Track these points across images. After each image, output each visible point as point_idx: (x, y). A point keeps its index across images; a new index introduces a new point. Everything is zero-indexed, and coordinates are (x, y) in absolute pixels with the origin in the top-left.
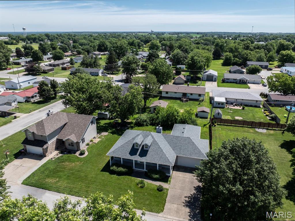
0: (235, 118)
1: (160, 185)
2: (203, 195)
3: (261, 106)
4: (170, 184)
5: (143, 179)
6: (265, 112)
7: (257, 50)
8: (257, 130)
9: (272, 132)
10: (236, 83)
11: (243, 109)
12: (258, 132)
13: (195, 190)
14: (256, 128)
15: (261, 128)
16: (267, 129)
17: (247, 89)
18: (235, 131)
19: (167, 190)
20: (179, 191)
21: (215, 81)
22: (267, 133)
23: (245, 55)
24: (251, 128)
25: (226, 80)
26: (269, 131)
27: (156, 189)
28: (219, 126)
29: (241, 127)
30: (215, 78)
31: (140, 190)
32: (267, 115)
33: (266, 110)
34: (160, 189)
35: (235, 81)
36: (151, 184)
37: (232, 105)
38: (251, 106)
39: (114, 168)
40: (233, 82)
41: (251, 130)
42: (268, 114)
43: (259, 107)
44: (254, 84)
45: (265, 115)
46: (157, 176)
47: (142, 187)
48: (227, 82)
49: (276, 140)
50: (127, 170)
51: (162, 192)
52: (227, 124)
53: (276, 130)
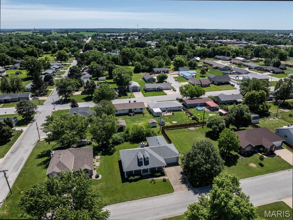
0: (172, 123)
1: (164, 179)
2: (187, 176)
3: (182, 110)
4: (167, 176)
5: (152, 178)
6: (187, 114)
7: (157, 57)
8: (189, 128)
9: (197, 128)
10: (155, 91)
11: (173, 114)
12: (190, 130)
13: (181, 174)
14: (188, 127)
15: (191, 127)
16: (194, 127)
17: (165, 96)
18: (178, 132)
19: (168, 179)
20: (174, 178)
21: (139, 91)
22: (195, 129)
23: (150, 63)
24: (185, 128)
25: (147, 89)
26: (195, 128)
27: (162, 181)
28: (167, 131)
29: (179, 128)
30: (139, 89)
31: (154, 185)
32: (189, 117)
33: (187, 113)
34: (165, 180)
35: (154, 90)
36: (158, 180)
37: (165, 113)
38: (176, 111)
39: (132, 178)
40: (153, 91)
41: (186, 130)
42: (189, 115)
43: (181, 111)
44: (167, 90)
45: (188, 116)
46: (159, 174)
47: (154, 183)
48: (149, 91)
49: (202, 133)
50: (140, 176)
51: (167, 182)
52: (171, 129)
53: (199, 126)
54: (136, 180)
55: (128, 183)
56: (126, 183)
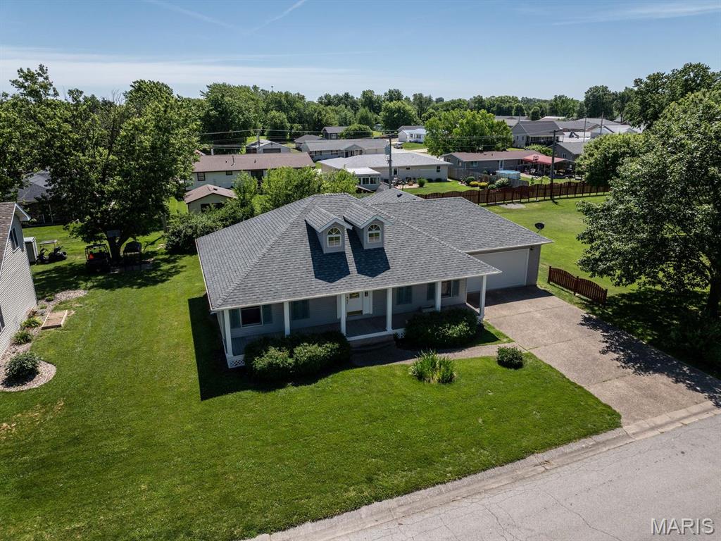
3: (450, 180)
4: (511, 341)
6: (472, 183)
8: (503, 206)
9: (535, 205)
11: (422, 186)
13: (595, 328)
14: (499, 204)
15: (509, 203)
19: (531, 354)
20: (562, 346)
22: (531, 208)
25: (313, 154)
26: (527, 204)
42: (483, 184)
43: (447, 181)
45: (477, 188)
49: (565, 213)
53: (538, 201)
54: (308, 373)
55: (247, 394)
56: (230, 397)
